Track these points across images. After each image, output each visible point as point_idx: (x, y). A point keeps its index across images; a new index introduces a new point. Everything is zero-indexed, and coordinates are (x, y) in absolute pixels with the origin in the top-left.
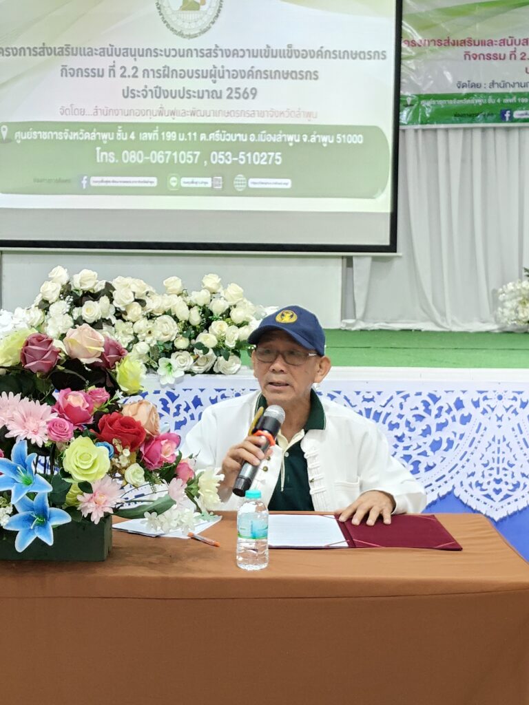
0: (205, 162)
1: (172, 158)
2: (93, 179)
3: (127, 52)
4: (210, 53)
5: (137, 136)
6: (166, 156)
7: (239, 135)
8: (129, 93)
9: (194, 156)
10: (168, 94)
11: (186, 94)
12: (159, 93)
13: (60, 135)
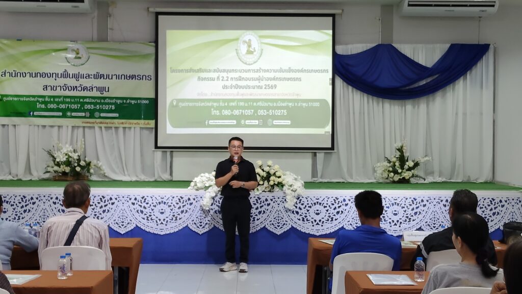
0: (256, 114)
1: (242, 113)
2: (210, 121)
3: (224, 71)
4: (258, 71)
5: (228, 104)
6: (239, 112)
7: (269, 103)
8: (225, 87)
9: (251, 112)
10: (241, 87)
11: (248, 87)
12: (237, 87)
13: (197, 104)
